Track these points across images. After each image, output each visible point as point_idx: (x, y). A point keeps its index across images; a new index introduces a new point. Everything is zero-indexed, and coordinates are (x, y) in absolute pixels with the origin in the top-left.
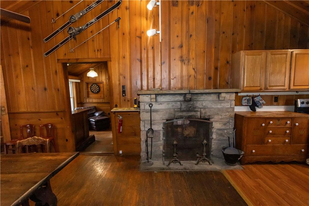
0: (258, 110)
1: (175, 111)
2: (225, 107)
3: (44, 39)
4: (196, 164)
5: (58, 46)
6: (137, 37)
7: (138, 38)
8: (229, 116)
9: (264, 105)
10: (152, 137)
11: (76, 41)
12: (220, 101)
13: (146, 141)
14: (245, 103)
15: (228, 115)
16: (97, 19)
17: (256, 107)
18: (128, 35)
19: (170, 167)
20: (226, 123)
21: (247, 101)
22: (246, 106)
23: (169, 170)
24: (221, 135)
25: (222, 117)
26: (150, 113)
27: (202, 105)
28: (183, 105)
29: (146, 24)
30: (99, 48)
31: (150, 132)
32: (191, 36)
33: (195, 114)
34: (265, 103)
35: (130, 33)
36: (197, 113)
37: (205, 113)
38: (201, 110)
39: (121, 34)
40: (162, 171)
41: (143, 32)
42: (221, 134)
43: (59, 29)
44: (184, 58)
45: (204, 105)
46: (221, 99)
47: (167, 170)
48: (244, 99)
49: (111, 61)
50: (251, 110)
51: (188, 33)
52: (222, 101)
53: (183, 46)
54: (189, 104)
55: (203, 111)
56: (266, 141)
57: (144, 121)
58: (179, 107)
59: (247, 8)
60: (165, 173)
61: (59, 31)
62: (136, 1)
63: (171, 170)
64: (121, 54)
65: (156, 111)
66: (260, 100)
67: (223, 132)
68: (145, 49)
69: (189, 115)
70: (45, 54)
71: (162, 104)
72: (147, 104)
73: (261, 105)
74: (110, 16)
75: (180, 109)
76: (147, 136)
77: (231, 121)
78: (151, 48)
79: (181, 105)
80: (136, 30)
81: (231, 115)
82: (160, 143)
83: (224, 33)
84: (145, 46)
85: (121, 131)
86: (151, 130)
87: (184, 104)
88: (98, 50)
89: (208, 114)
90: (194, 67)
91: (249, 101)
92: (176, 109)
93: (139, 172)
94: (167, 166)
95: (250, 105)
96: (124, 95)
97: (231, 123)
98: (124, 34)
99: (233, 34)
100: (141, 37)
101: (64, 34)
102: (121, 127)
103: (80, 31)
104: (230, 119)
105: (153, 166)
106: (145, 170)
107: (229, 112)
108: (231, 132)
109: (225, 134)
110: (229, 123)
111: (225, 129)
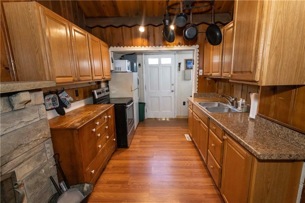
0: (67, 111)
2: (30, 123)
8: (43, 138)
9: (72, 102)
12: (16, 113)
14: (50, 104)
15: (41, 137)
17: (64, 108)
20: (41, 155)
21: (52, 101)
22: (52, 109)
25: (31, 147)
34: (72, 100)
42: (36, 183)
46: (16, 107)
48: (47, 98)
50: (59, 113)
52: (20, 112)
66: (66, 97)
67: (40, 175)
73: (69, 103)
81: (45, 134)
91: (55, 101)
95: (57, 108)
97: (48, 150)
104: (45, 142)
107: (40, 131)
108: (51, 165)
109: (44, 177)
110: (46, 151)
111: (42, 167)
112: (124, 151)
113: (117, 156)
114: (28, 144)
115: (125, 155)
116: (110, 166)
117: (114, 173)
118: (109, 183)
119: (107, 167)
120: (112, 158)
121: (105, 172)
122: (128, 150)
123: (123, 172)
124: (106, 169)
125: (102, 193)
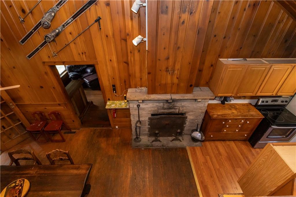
1: (158, 109)
3: (20, 41)
4: (171, 141)
5: (38, 49)
6: (122, 39)
7: (123, 41)
10: (140, 126)
11: (56, 43)
12: (196, 103)
13: (136, 129)
14: (218, 98)
15: (200, 112)
16: (74, 19)
17: (225, 102)
18: (111, 37)
19: (153, 144)
20: (198, 116)
22: (218, 100)
23: (152, 146)
24: (193, 123)
26: (138, 111)
27: (181, 105)
28: (165, 105)
29: (131, 24)
30: (82, 51)
31: (139, 123)
32: (179, 48)
33: (174, 111)
35: (113, 35)
36: (176, 110)
37: (183, 110)
38: (179, 108)
39: (104, 37)
40: (147, 148)
41: (128, 34)
43: (33, 30)
44: (170, 69)
45: (183, 105)
47: (150, 147)
49: (98, 64)
50: (221, 103)
51: (175, 45)
52: (198, 102)
53: (170, 58)
54: (170, 105)
55: (181, 109)
56: (223, 130)
57: (134, 115)
58: (162, 106)
59: (248, 7)
60: (149, 149)
61: (33, 33)
62: (117, 1)
63: (153, 147)
64: (107, 57)
65: (143, 109)
67: (194, 121)
68: (131, 52)
69: (169, 111)
70: (28, 57)
71: (147, 104)
72: (136, 104)
73: (230, 100)
74: (88, 15)
75: (163, 107)
76: (136, 126)
77: (202, 115)
78: (138, 52)
79: (164, 105)
80: (121, 31)
81: (203, 111)
82: (146, 128)
83: (215, 36)
84: (131, 49)
85: (115, 116)
86: (139, 121)
87: (167, 104)
88: (82, 53)
89: (185, 111)
90: (178, 77)
91: (221, 98)
92: (159, 108)
93: (131, 148)
94: (151, 143)
96: (115, 92)
97: (201, 116)
98: (107, 36)
99: (225, 38)
100: (126, 40)
101: (40, 35)
102: (115, 114)
103: (57, 35)
105: (141, 143)
106: (136, 147)
107: (201, 110)
108: (200, 121)
109: (196, 122)
110: (200, 116)
111: (197, 119)
112: (248, 146)
113: (239, 143)
114: (195, 112)
115: (243, 148)
116: (228, 142)
117: (224, 147)
118: (216, 147)
119: (226, 142)
120: (235, 141)
121: (222, 142)
122: (251, 149)
123: (227, 151)
124: (224, 142)
125: (209, 146)
